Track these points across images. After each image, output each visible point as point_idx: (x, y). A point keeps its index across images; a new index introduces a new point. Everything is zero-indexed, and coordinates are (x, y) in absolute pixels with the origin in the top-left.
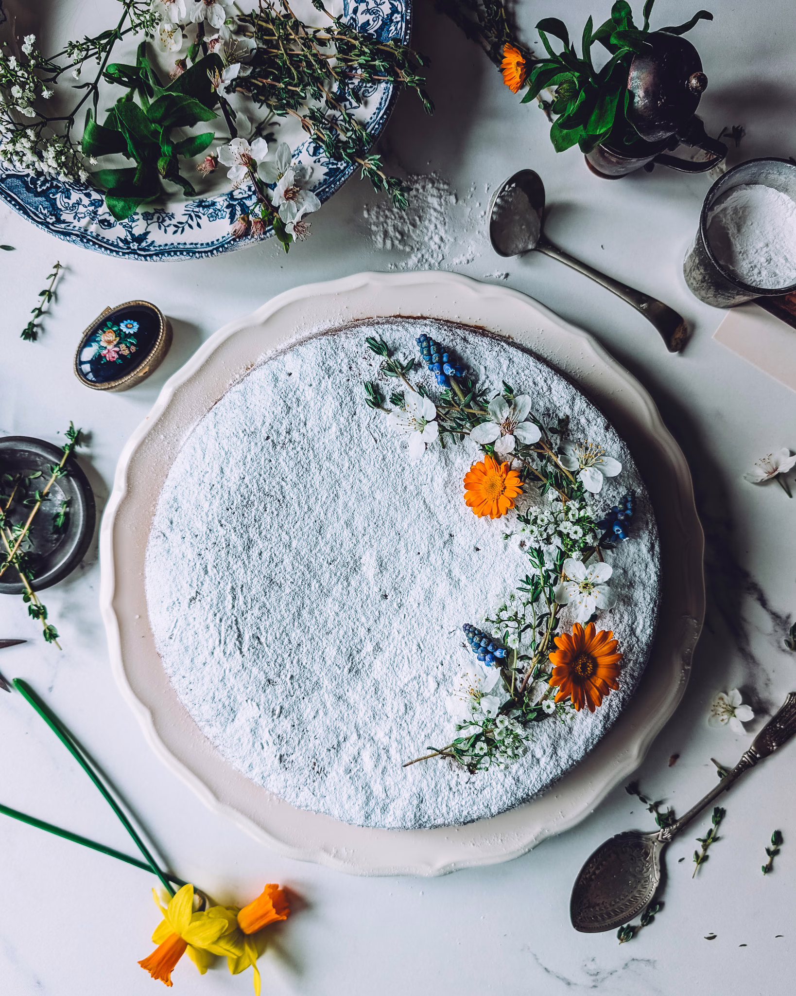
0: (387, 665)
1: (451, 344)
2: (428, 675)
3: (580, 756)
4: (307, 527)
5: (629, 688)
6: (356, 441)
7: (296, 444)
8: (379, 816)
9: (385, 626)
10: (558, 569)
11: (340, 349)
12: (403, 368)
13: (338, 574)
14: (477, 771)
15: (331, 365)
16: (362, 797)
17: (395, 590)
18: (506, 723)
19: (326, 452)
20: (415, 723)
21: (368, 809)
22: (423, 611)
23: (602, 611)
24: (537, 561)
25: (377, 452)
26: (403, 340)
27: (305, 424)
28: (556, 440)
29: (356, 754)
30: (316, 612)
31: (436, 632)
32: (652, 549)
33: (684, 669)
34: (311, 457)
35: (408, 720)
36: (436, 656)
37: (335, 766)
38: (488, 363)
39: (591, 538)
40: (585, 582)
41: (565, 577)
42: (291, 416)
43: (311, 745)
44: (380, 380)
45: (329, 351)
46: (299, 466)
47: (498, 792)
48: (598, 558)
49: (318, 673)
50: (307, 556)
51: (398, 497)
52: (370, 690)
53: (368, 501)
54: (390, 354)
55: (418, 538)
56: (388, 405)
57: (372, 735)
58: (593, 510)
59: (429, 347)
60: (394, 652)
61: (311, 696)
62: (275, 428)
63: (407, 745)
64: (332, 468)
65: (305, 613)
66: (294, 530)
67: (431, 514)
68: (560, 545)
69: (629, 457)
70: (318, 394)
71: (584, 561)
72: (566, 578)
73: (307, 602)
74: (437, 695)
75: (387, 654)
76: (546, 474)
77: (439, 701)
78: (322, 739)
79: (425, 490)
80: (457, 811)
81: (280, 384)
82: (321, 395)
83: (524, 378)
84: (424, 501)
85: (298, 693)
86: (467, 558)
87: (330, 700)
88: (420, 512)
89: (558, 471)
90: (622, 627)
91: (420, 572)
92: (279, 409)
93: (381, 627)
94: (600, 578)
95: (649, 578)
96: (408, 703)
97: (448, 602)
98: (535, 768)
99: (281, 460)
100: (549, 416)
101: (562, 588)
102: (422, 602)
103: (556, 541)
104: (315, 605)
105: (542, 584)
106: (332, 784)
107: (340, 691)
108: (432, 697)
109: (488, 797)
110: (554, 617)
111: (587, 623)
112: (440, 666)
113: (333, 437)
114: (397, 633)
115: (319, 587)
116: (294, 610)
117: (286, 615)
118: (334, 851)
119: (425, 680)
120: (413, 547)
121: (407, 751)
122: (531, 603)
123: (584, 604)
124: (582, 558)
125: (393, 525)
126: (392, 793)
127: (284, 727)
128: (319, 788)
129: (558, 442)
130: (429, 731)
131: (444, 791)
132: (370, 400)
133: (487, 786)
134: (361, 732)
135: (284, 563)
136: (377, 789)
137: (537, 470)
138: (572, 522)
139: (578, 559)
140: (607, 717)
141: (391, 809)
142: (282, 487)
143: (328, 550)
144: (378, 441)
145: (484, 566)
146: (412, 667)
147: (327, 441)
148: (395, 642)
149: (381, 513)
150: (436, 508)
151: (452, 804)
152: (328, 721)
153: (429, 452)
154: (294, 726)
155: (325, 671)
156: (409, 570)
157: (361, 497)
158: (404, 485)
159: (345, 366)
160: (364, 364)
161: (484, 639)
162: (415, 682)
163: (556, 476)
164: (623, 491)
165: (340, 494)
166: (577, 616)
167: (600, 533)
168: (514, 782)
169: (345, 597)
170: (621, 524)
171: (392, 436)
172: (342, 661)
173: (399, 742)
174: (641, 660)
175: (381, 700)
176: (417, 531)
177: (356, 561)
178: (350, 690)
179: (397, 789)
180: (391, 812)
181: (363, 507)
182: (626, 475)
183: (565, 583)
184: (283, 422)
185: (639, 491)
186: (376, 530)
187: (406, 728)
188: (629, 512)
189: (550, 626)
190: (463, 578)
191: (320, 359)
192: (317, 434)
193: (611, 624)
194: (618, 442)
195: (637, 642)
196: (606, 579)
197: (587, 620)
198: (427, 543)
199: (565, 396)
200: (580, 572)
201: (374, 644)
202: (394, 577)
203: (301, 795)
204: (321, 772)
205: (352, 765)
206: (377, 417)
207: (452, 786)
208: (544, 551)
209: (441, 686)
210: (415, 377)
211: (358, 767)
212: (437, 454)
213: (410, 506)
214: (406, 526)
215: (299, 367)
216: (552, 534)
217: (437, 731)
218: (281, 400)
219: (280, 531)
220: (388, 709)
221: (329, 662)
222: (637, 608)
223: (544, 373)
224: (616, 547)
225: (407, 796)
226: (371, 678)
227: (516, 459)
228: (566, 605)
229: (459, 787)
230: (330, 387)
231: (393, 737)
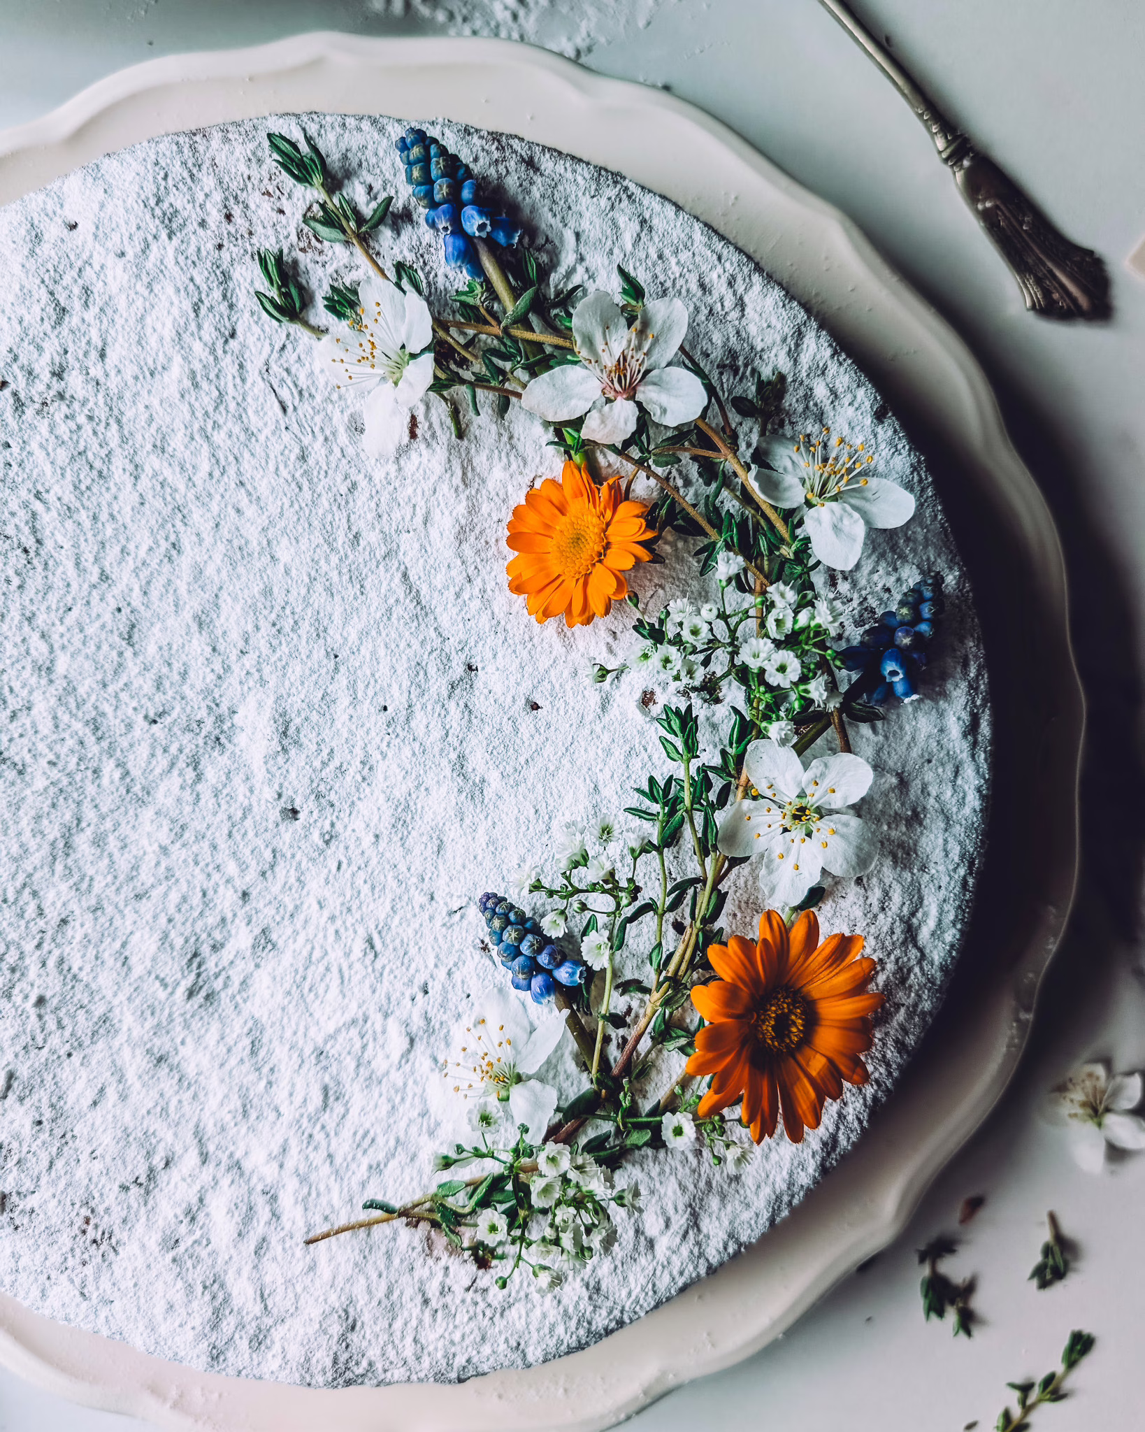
0: (287, 986)
1: (492, 171)
2: (386, 1016)
3: (757, 1233)
4: (97, 624)
5: (890, 1074)
6: (232, 406)
7: (76, 405)
8: (247, 1356)
9: (286, 887)
10: (733, 765)
11: (204, 167)
12: (360, 219)
13: (173, 749)
14: (494, 1262)
15: (178, 205)
16: (201, 1310)
17: (317, 797)
18: (565, 1164)
19: (153, 430)
20: (346, 1133)
21: (219, 1338)
22: (388, 855)
23: (837, 881)
24: (679, 743)
25: (286, 437)
26: (369, 153)
27: (102, 355)
28: (750, 433)
29: (195, 1200)
30: (113, 843)
31: (417, 909)
32: (972, 729)
33: (1018, 1020)
34: (114, 441)
35: (331, 1127)
36: (412, 971)
37: (140, 1228)
38: (585, 225)
39: (822, 689)
40: (798, 803)
41: (748, 787)
42: (65, 332)
43: (80, 1173)
44: (303, 250)
45: (177, 170)
46: (81, 462)
47: (544, 1316)
48: (838, 742)
49: (109, 995)
50: (93, 698)
51: (334, 559)
52: (240, 1045)
53: (258, 565)
54: (334, 183)
55: (384, 670)
56: (320, 314)
57: (238, 1155)
58: (832, 610)
59: (425, 161)
60: (305, 953)
61: (88, 1051)
62: (23, 360)
63: (322, 1188)
64: (167, 473)
65: (82, 842)
66: (62, 629)
67: (422, 610)
68: (741, 706)
69: (930, 492)
70: (138, 276)
71: (800, 749)
72: (750, 793)
73: (89, 814)
74: (407, 1068)
75: (287, 959)
76: (716, 517)
77: (410, 1082)
78: (108, 1159)
79: (408, 546)
80: (440, 1355)
81: (45, 250)
82: (146, 279)
83: (676, 270)
84: (405, 575)
85: (55, 1041)
86: (507, 727)
87: (135, 1064)
88: (391, 601)
89: (749, 512)
90: (884, 922)
91: (384, 755)
92: (36, 311)
93: (276, 889)
94: (838, 795)
95: (962, 803)
96: (332, 1085)
97: (452, 835)
98: (643, 1261)
99: (34, 446)
100: (736, 372)
101: (739, 817)
102: (386, 833)
103: (733, 694)
104: (108, 824)
105: (687, 802)
106: (129, 1274)
107: (162, 1044)
108: (393, 1071)
109: (520, 1325)
110: (714, 888)
111: (796, 909)
112: (420, 995)
113: (173, 391)
114: (316, 907)
115: (122, 778)
116: (53, 832)
117: (32, 845)
118: (174, 1393)
119: (378, 1028)
120: (370, 692)
121: (324, 1200)
122: (659, 849)
123: (791, 861)
124: (795, 739)
125: (320, 632)
126: (279, 1302)
127: (16, 1124)
128: (97, 1279)
129: (755, 438)
130: (381, 1156)
131: (410, 1305)
132: (272, 301)
133: (517, 1300)
134: (211, 1148)
135: (34, 712)
136: (242, 1291)
137: (694, 506)
138: (774, 641)
139: (783, 742)
140: (830, 1144)
141: (277, 1340)
142: (34, 515)
143: (148, 687)
144: (290, 409)
145: (548, 750)
146: (348, 994)
147: (155, 402)
148: (311, 929)
149: (291, 599)
150: (436, 594)
151: (430, 1336)
152: (127, 1117)
153: (423, 446)
154: (40, 1123)
155: (128, 990)
156: (358, 751)
157: (239, 553)
158: (354, 530)
159: (214, 212)
160: (263, 209)
161: (530, 937)
162: (354, 1032)
163: (743, 525)
164: (911, 576)
165: (187, 542)
166: (772, 890)
167: (847, 677)
168: (585, 1294)
169: (188, 809)
170: (903, 656)
171: (328, 399)
172: (172, 968)
173: (303, 1179)
174: (927, 1005)
175: (265, 1070)
176: (382, 652)
177: (220, 719)
178: (188, 1040)
179: (291, 1295)
180: (277, 1348)
181: (244, 579)
182: (920, 537)
183: (747, 804)
184: (45, 345)
185: (951, 579)
186: (275, 642)
187: (324, 1144)
188: (924, 627)
189: (701, 910)
190: (494, 777)
191: (150, 189)
192: (131, 381)
193: (858, 913)
194: (905, 452)
195: (920, 962)
196: (854, 799)
197: (797, 901)
198: (406, 683)
199: (779, 326)
200: (789, 776)
201: (257, 931)
202: (317, 764)
203: (52, 1293)
204: (105, 1242)
205: (183, 1229)
206: (289, 347)
207: (430, 1295)
208: (701, 720)
209: (419, 1047)
210: (393, 246)
211: (198, 1233)
212: (441, 453)
213: (367, 584)
214: (353, 638)
215: (96, 207)
216: (724, 676)
217: (401, 1156)
218: (43, 289)
219: (26, 628)
220: (280, 1094)
221: (138, 970)
222: (926, 877)
223: (728, 265)
224: (883, 718)
225: (316, 1313)
226: (245, 1014)
227: (642, 474)
228: (747, 858)
229: (448, 1299)
230: (170, 261)
231: (290, 1164)
